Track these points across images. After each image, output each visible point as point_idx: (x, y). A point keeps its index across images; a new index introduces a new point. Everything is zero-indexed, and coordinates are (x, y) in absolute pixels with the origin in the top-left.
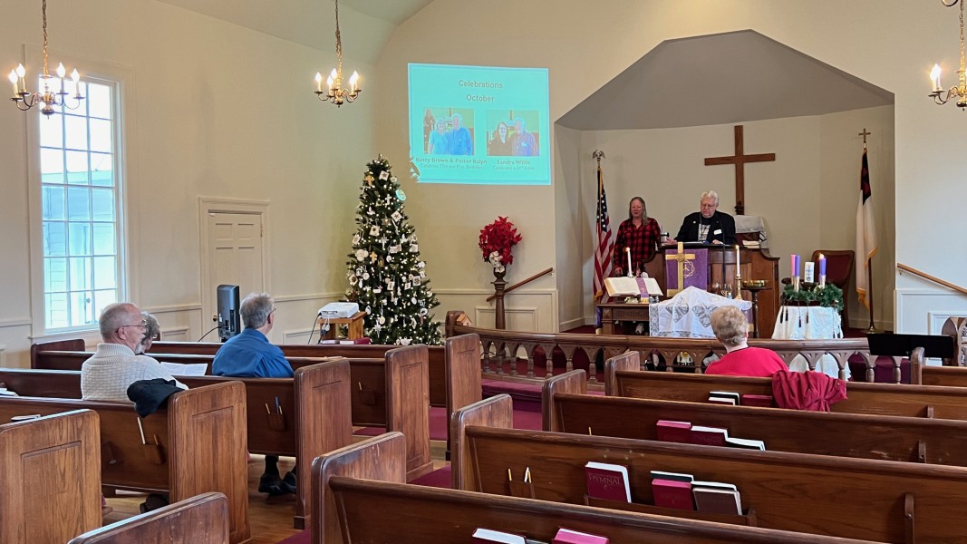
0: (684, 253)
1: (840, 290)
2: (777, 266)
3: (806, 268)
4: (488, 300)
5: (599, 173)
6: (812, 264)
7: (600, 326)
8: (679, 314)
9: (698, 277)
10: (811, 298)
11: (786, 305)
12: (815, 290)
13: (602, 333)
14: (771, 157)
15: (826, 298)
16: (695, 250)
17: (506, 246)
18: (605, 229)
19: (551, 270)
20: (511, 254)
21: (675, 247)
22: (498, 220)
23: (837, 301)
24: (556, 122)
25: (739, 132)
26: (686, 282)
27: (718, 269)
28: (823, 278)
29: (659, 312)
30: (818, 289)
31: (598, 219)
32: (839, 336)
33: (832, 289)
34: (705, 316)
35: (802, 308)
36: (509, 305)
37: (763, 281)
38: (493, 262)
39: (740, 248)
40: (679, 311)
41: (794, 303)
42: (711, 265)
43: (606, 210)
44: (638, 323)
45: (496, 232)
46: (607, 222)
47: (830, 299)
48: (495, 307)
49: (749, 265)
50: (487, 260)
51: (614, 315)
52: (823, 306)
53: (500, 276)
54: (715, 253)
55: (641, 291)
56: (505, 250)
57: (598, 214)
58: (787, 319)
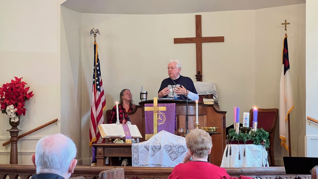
0: (158, 106)
1: (267, 133)
2: (224, 118)
3: (244, 117)
4: (3, 145)
5: (95, 46)
6: (248, 114)
7: (95, 161)
8: (154, 151)
9: (168, 125)
10: (247, 139)
11: (230, 143)
12: (250, 133)
13: (96, 165)
14: (220, 39)
15: (257, 138)
16: (166, 104)
17: (20, 101)
18: (99, 90)
19: (56, 120)
20: (24, 107)
21: (152, 102)
22: (14, 80)
23: (265, 141)
24: (61, 5)
25: (198, 19)
26: (160, 128)
27: (182, 119)
28: (256, 124)
29: (139, 150)
30: (252, 132)
31: (94, 82)
32: (266, 166)
33: (261, 132)
34: (173, 152)
35: (241, 146)
36: (21, 149)
37: (214, 128)
38: (9, 113)
39: (199, 104)
40: (154, 148)
41: (235, 142)
42: (177, 116)
43: (100, 75)
44: (123, 158)
45: (12, 89)
46: (100, 84)
47: (260, 139)
48: (9, 150)
49: (205, 117)
50: (4, 111)
51: (105, 152)
52: (255, 144)
53: (14, 125)
54: (181, 106)
55: (126, 134)
56: (20, 104)
57: (94, 77)
58: (230, 154)
